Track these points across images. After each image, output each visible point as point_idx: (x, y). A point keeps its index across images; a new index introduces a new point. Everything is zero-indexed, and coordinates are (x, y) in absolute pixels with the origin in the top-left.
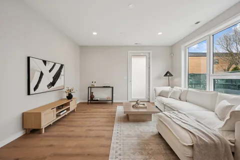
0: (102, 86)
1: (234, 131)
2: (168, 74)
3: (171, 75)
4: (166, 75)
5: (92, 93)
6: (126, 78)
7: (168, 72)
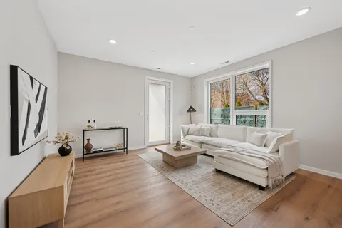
0: (107, 127)
1: (278, 151)
2: (191, 109)
3: (194, 110)
4: (189, 111)
5: (88, 140)
6: (142, 114)
7: (191, 107)
